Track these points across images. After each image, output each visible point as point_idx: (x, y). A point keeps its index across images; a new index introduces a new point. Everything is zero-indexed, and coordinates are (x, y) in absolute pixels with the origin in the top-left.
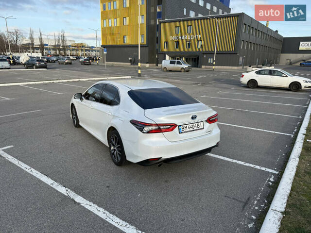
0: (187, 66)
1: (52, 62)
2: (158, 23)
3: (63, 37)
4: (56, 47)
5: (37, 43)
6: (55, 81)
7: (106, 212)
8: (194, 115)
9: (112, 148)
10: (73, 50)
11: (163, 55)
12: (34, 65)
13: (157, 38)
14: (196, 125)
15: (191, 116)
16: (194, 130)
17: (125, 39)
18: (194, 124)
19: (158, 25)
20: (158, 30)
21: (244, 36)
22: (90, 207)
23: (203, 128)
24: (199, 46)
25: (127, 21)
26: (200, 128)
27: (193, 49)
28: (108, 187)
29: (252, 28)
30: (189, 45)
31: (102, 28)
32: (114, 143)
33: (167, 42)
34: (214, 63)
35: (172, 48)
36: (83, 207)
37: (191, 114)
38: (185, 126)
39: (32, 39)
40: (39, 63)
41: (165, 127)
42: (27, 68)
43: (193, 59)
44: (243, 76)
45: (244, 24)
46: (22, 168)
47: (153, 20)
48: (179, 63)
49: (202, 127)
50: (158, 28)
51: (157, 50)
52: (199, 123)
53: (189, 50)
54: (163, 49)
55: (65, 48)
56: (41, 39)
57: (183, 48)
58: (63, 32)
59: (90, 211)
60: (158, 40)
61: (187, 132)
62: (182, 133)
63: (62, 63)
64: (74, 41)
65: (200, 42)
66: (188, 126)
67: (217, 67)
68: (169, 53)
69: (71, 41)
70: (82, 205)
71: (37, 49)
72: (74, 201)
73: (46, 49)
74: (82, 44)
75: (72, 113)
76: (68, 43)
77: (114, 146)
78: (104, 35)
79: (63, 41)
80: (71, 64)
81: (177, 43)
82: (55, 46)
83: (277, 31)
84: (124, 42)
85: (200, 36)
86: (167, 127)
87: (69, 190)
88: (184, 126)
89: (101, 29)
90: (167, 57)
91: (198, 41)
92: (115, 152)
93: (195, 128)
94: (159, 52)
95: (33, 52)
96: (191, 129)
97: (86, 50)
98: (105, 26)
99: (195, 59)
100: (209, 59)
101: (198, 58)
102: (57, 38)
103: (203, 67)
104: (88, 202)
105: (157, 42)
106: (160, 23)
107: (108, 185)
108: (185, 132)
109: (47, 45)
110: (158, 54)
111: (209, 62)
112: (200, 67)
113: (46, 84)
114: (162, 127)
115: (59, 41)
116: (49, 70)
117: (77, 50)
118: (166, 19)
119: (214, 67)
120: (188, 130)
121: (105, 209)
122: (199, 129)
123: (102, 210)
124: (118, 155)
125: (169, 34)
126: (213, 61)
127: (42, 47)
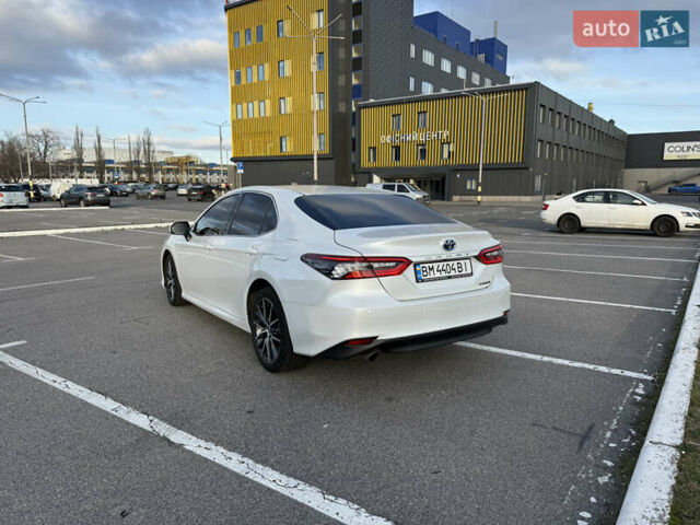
0: (420, 196)
1: (123, 195)
2: (354, 109)
3: (149, 144)
4: (131, 167)
5: (90, 157)
6: (127, 227)
7: (245, 460)
8: (449, 239)
9: (259, 332)
10: (169, 171)
11: (367, 175)
12: (81, 198)
13: (354, 140)
14: (455, 266)
15: (442, 243)
16: (449, 277)
17: (284, 143)
18: (451, 263)
19: (354, 114)
20: (354, 123)
21: (542, 131)
22: (206, 451)
23: (472, 274)
24: (446, 155)
25: (287, 106)
26: (464, 272)
27: (432, 161)
28: (250, 412)
29: (559, 113)
30: (423, 152)
31: (234, 122)
32: (263, 318)
33: (374, 149)
34: (480, 189)
35: (386, 160)
36: (190, 451)
37: (441, 238)
38: (431, 265)
39: (79, 148)
40: (94, 195)
41: (382, 264)
42: (66, 206)
43: (432, 182)
44: (546, 207)
45: (541, 106)
46: (45, 381)
47: (344, 104)
48: (401, 189)
49: (469, 271)
50: (355, 119)
51: (354, 165)
52: (462, 262)
53: (422, 163)
54: (365, 163)
55: (151, 168)
56: (99, 150)
57: (410, 159)
58: (147, 132)
59: (206, 460)
60: (355, 145)
61: (435, 279)
62: (423, 281)
63: (145, 197)
64: (171, 153)
65: (446, 147)
66: (435, 265)
67: (485, 198)
68: (378, 171)
69: (163, 152)
70: (188, 448)
71: (90, 170)
72: (169, 441)
73: (111, 170)
74: (188, 157)
75: (166, 275)
76: (160, 158)
77: (263, 325)
78: (236, 136)
79: (148, 153)
80: (163, 197)
81: (397, 149)
82: (130, 164)
83: (612, 122)
84: (281, 150)
85: (446, 134)
86: (388, 264)
87: (156, 420)
88: (426, 265)
89: (230, 123)
90: (376, 179)
91: (442, 144)
92: (267, 340)
93: (453, 273)
94: (357, 170)
95: (81, 177)
96: (444, 274)
97: (198, 172)
98: (240, 117)
99: (437, 182)
100: (469, 182)
101: (444, 179)
102: (134, 146)
103: (456, 198)
104: (203, 443)
105: (354, 149)
106: (359, 108)
107: (251, 409)
108: (429, 280)
109: (111, 162)
110: (355, 173)
111: (468, 187)
112: (450, 199)
113: (107, 232)
114: (376, 265)
115: (138, 152)
116: (113, 210)
117: (177, 171)
118: (372, 101)
119: (479, 198)
120: (438, 275)
121: (244, 455)
122: (461, 276)
123: (236, 457)
124: (273, 346)
125: (378, 132)
126: (478, 185)
127: (101, 166)
